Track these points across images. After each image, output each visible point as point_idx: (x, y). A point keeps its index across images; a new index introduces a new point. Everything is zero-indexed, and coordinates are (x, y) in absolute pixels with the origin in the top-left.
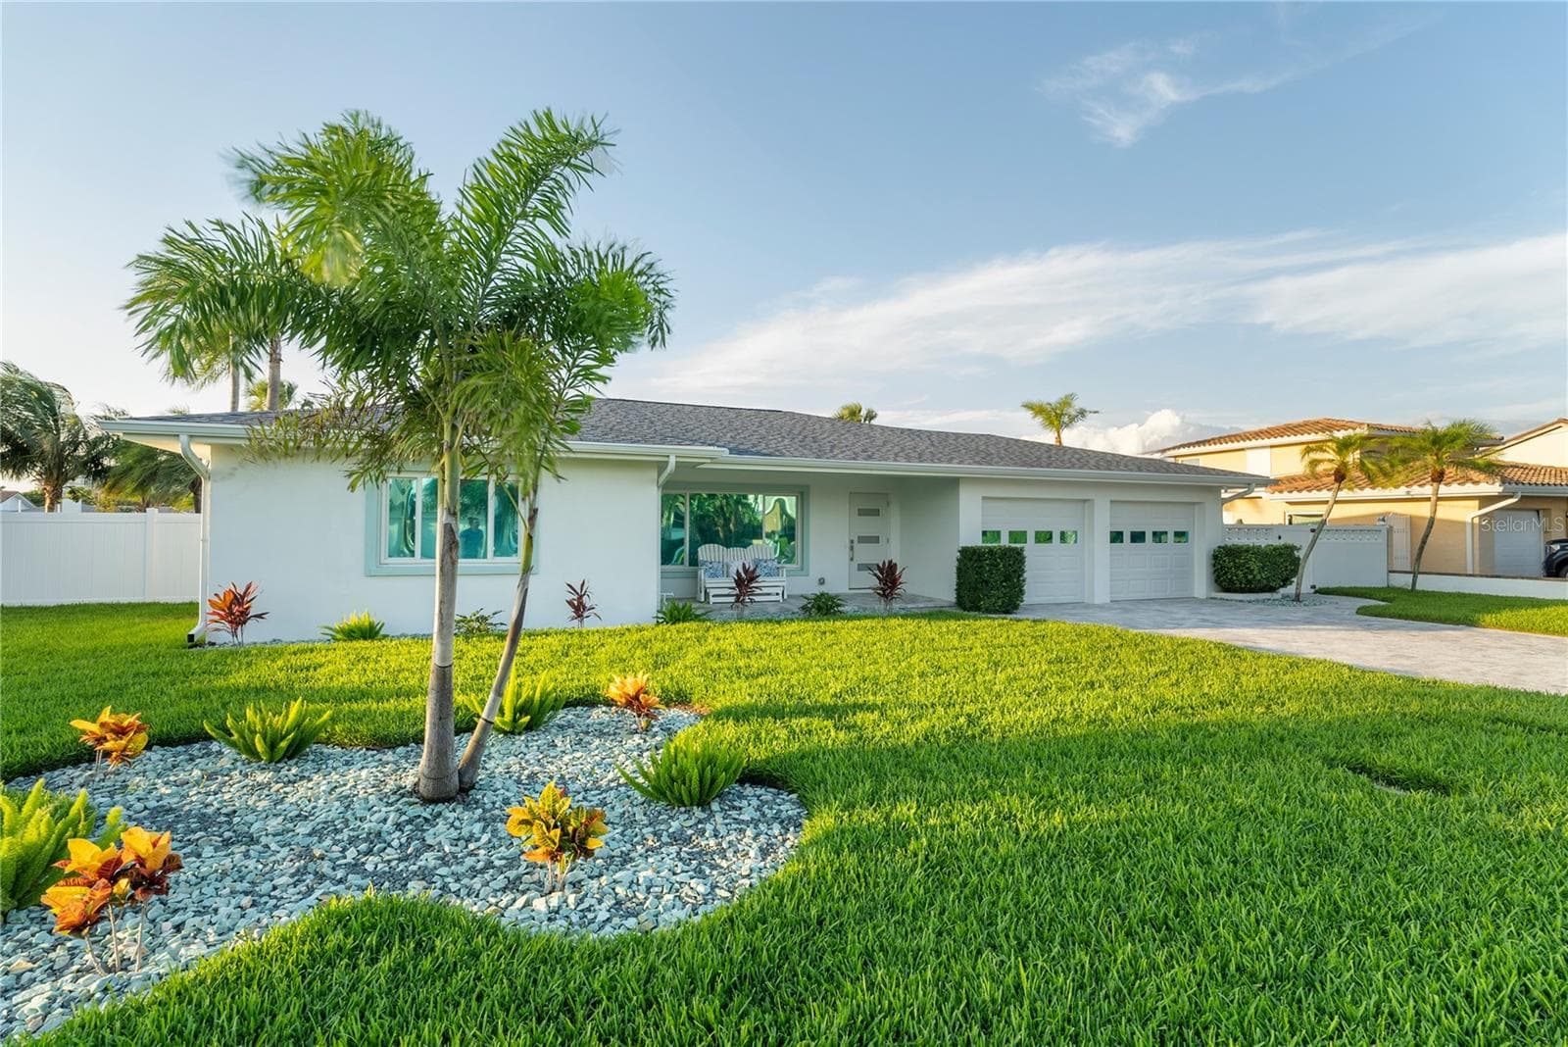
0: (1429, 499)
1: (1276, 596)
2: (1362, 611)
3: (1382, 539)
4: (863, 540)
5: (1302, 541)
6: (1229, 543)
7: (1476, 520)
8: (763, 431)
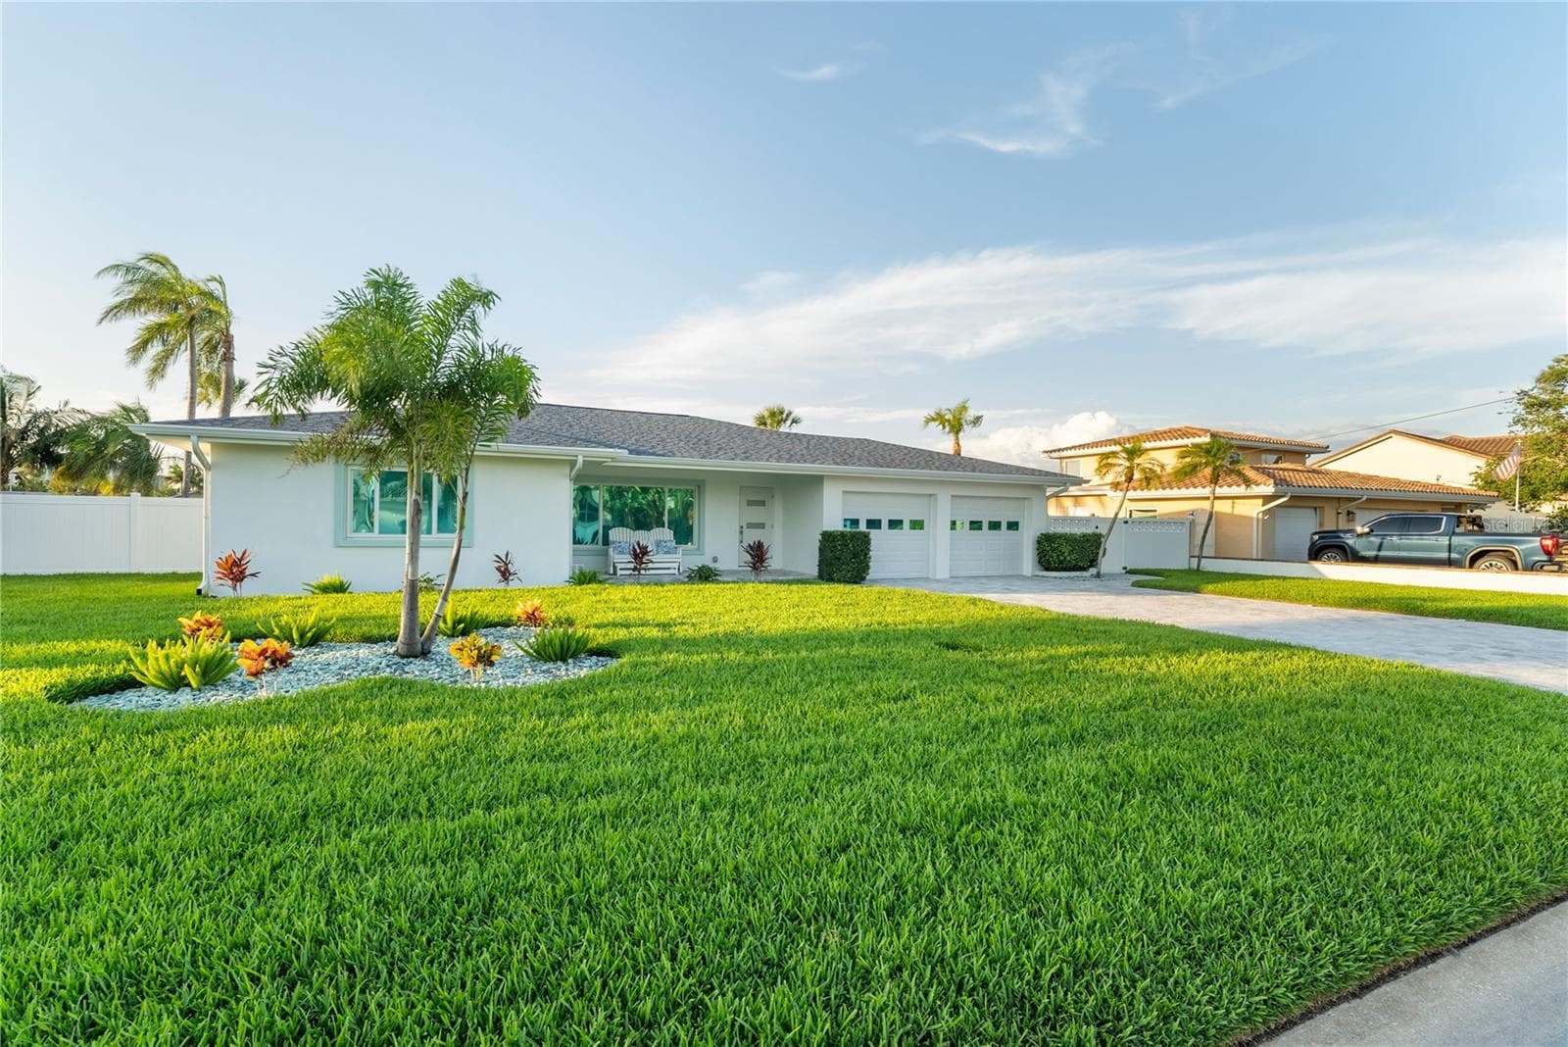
0: (1208, 498)
1: (1085, 574)
2: (1136, 584)
3: (1186, 530)
4: (751, 526)
5: (1103, 530)
6: (1052, 530)
7: (1260, 516)
8: (664, 435)
